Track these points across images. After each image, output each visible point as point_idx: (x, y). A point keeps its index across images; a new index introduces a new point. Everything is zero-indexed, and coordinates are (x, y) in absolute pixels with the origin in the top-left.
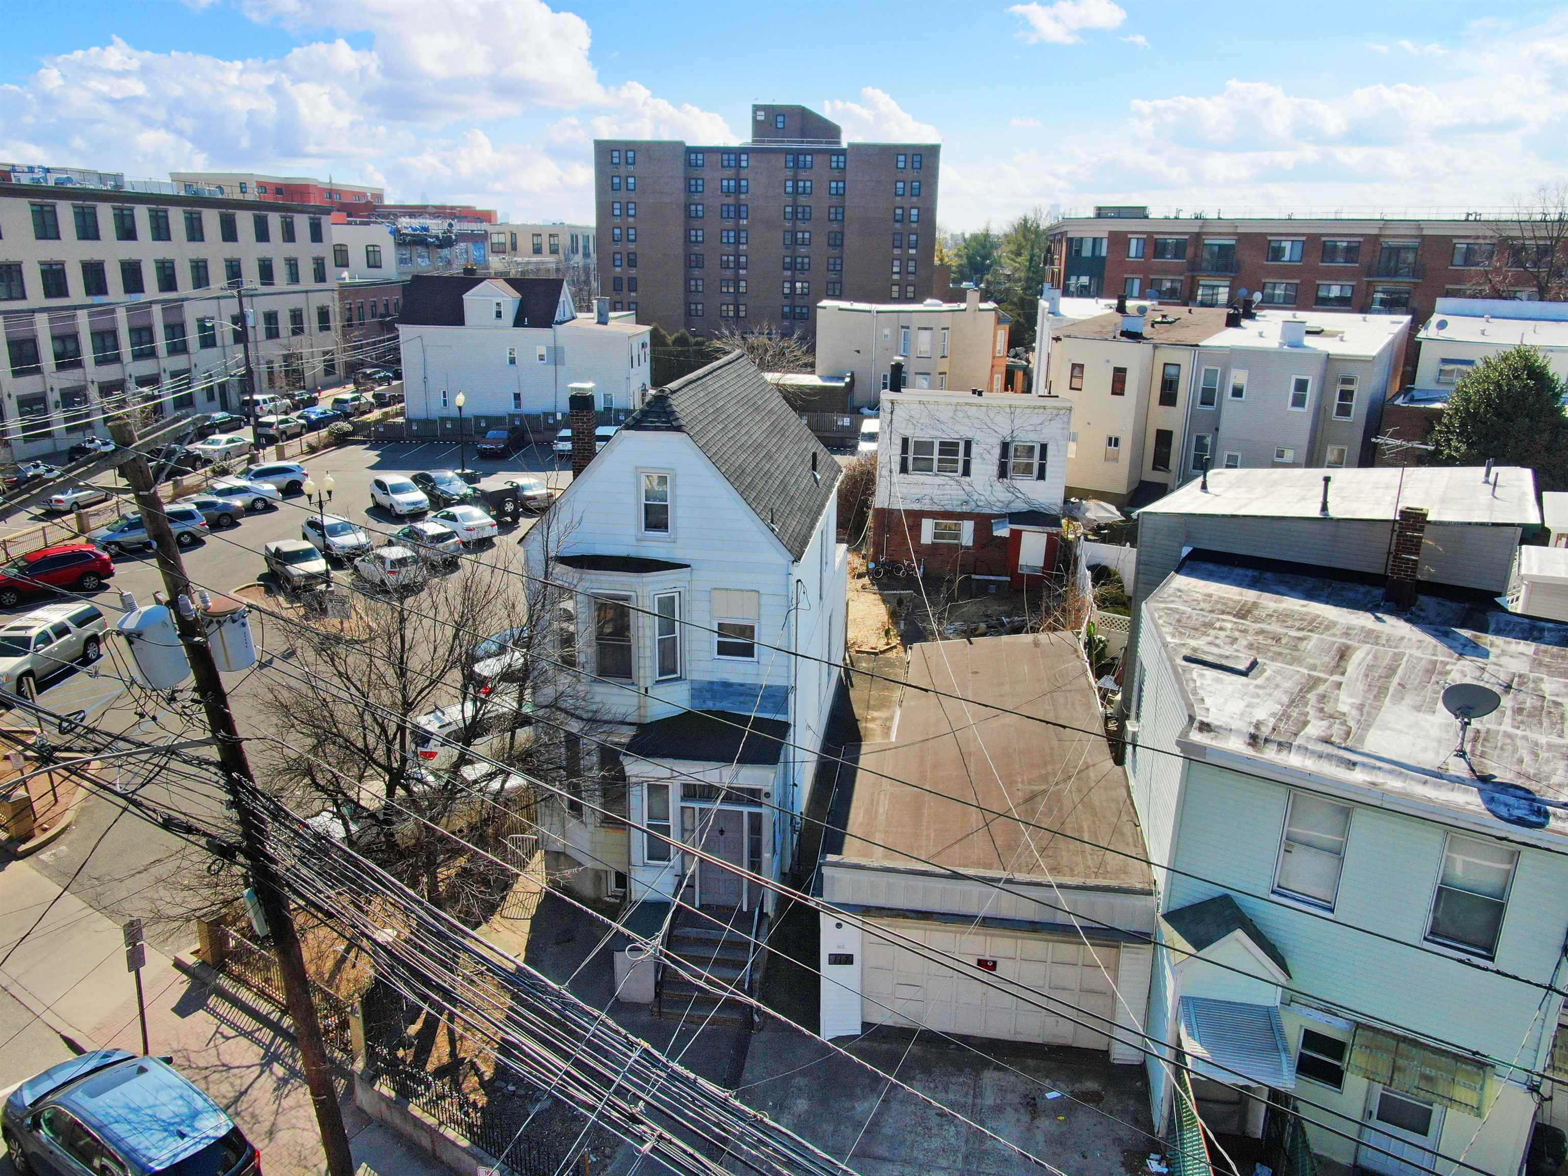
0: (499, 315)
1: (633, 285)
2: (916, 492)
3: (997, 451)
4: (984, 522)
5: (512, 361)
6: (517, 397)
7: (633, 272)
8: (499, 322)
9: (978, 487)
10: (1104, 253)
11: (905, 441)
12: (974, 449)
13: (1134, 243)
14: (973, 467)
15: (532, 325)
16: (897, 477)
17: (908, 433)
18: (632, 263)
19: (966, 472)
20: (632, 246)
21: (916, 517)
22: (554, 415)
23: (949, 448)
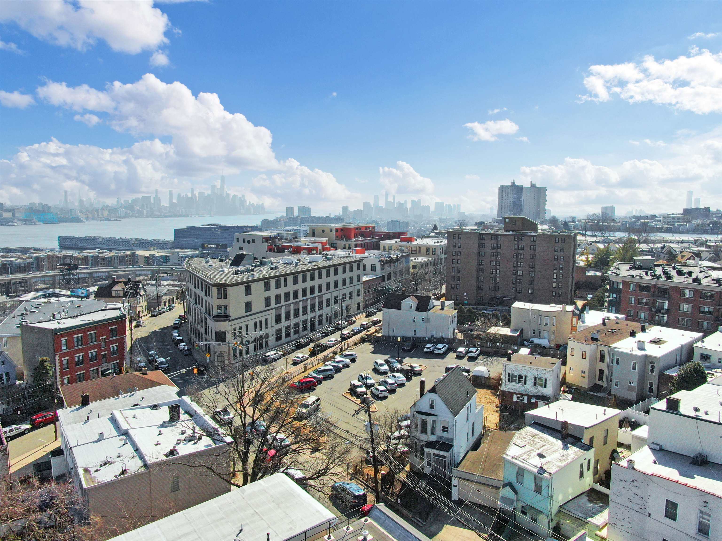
0: (411, 307)
1: (458, 278)
2: (512, 387)
3: (533, 379)
4: (530, 397)
5: (414, 321)
6: (415, 331)
7: (459, 274)
8: (411, 310)
9: (528, 387)
10: (621, 287)
11: (509, 374)
12: (527, 378)
13: (632, 285)
14: (527, 382)
15: (421, 311)
16: (507, 383)
17: (510, 372)
18: (458, 271)
19: (525, 384)
20: (459, 266)
21: (512, 394)
22: (426, 338)
23: (521, 377)
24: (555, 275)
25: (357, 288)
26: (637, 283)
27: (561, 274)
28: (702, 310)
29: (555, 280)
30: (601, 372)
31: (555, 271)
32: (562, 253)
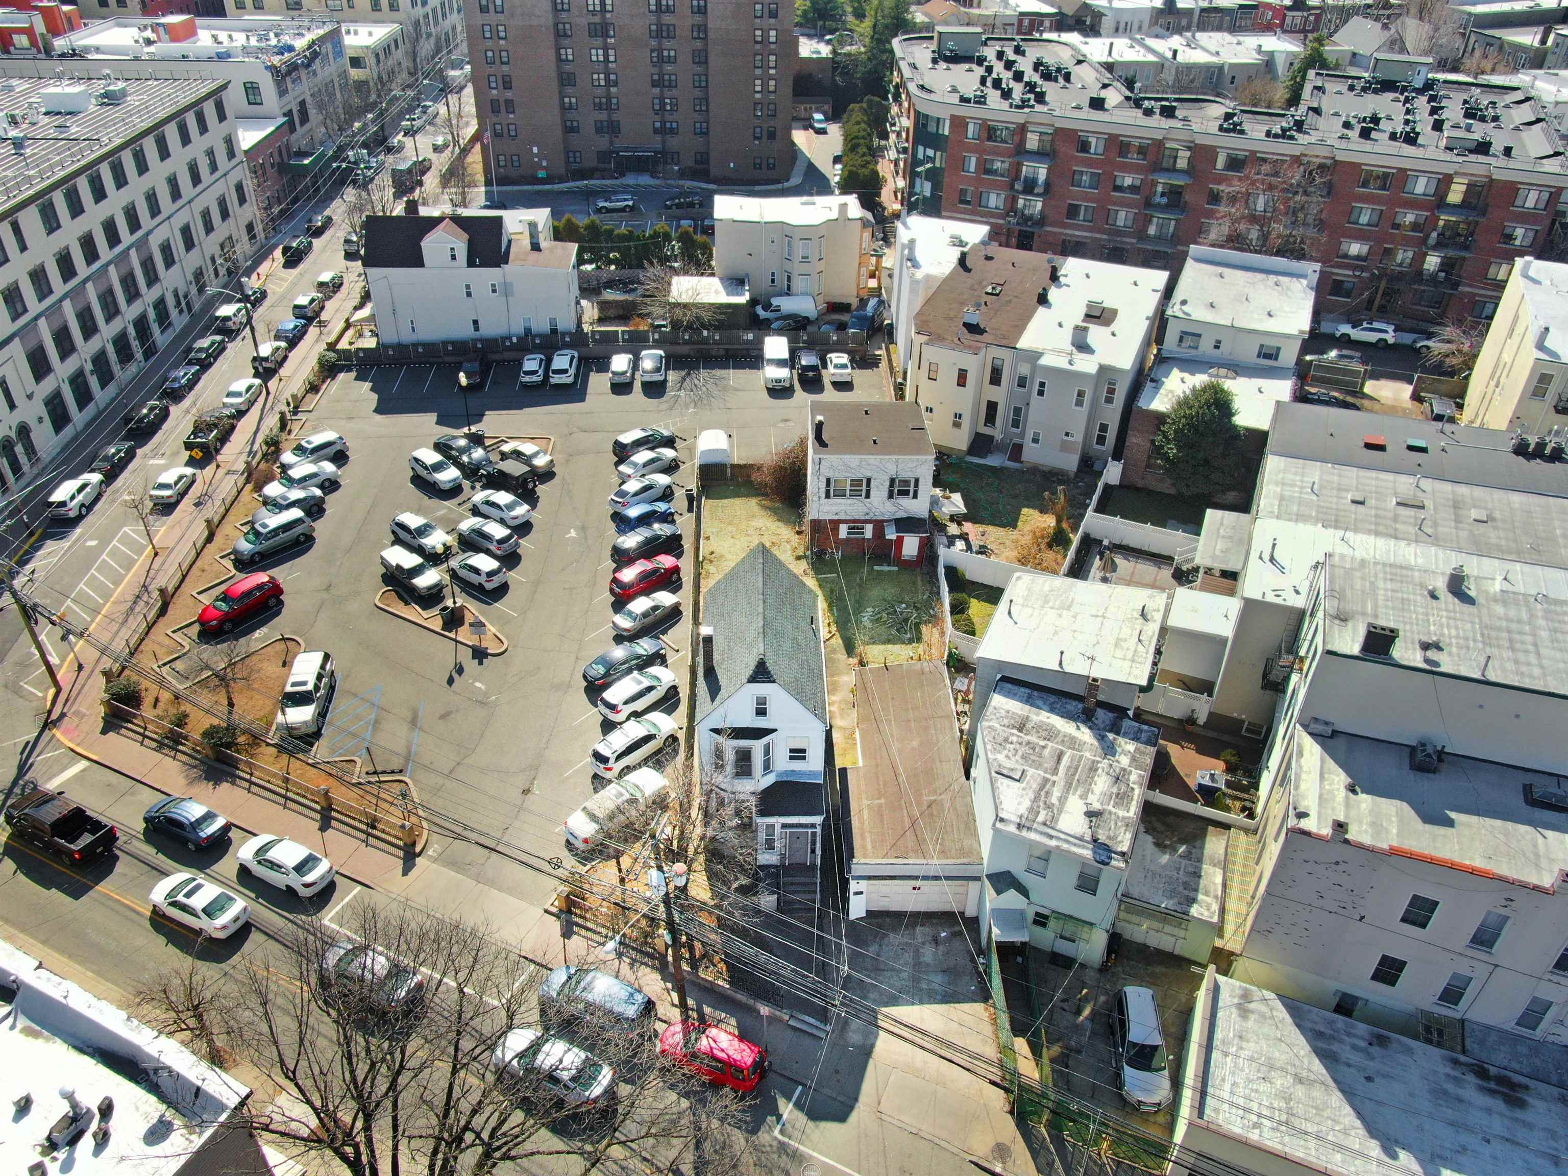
0: (453, 257)
1: (510, 105)
2: (835, 509)
3: (887, 484)
4: (879, 526)
5: (469, 294)
6: (476, 322)
7: (509, 94)
8: (454, 263)
9: (875, 504)
10: (946, 132)
11: (828, 480)
12: (873, 483)
13: (971, 127)
14: (872, 493)
15: (483, 265)
16: (823, 500)
17: (830, 475)
18: (507, 84)
19: (868, 496)
20: (505, 68)
21: (836, 524)
22: (510, 338)
23: (856, 483)
24: (758, 82)
25: (233, 178)
26: (985, 121)
27: (771, 78)
28: (1118, 182)
29: (758, 96)
30: (992, 407)
31: (758, 72)
32: (772, 21)
